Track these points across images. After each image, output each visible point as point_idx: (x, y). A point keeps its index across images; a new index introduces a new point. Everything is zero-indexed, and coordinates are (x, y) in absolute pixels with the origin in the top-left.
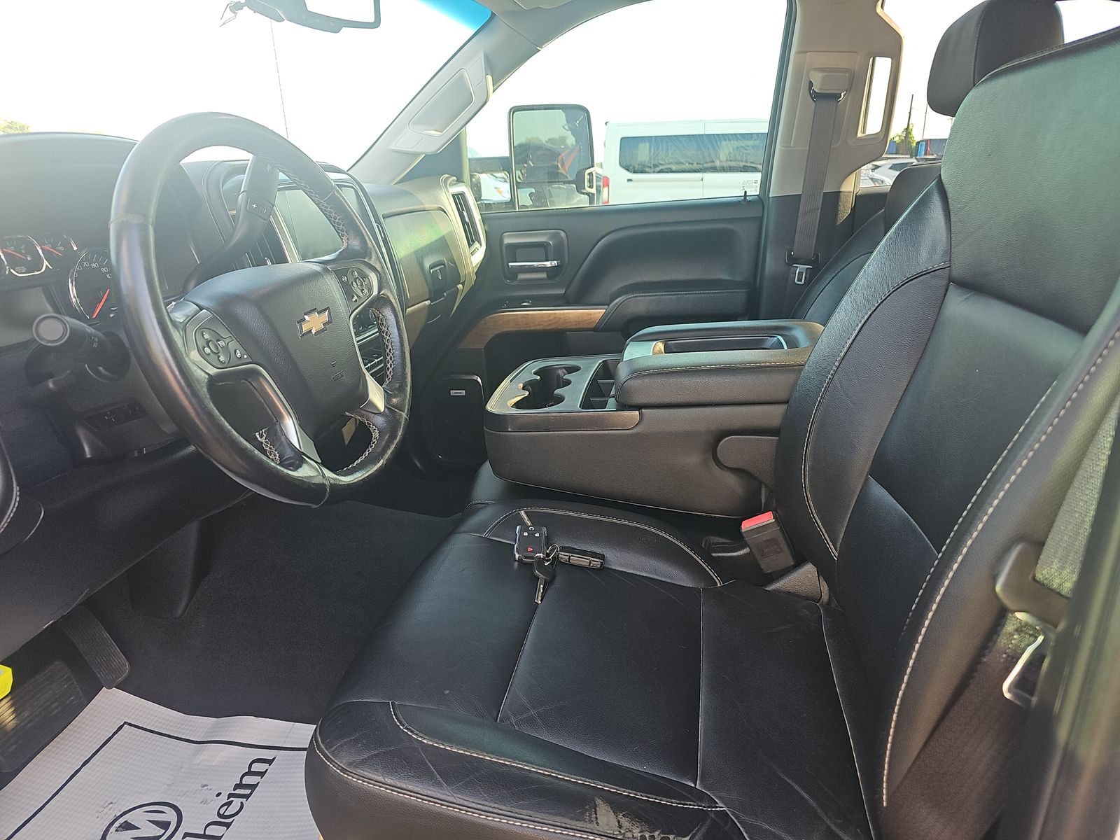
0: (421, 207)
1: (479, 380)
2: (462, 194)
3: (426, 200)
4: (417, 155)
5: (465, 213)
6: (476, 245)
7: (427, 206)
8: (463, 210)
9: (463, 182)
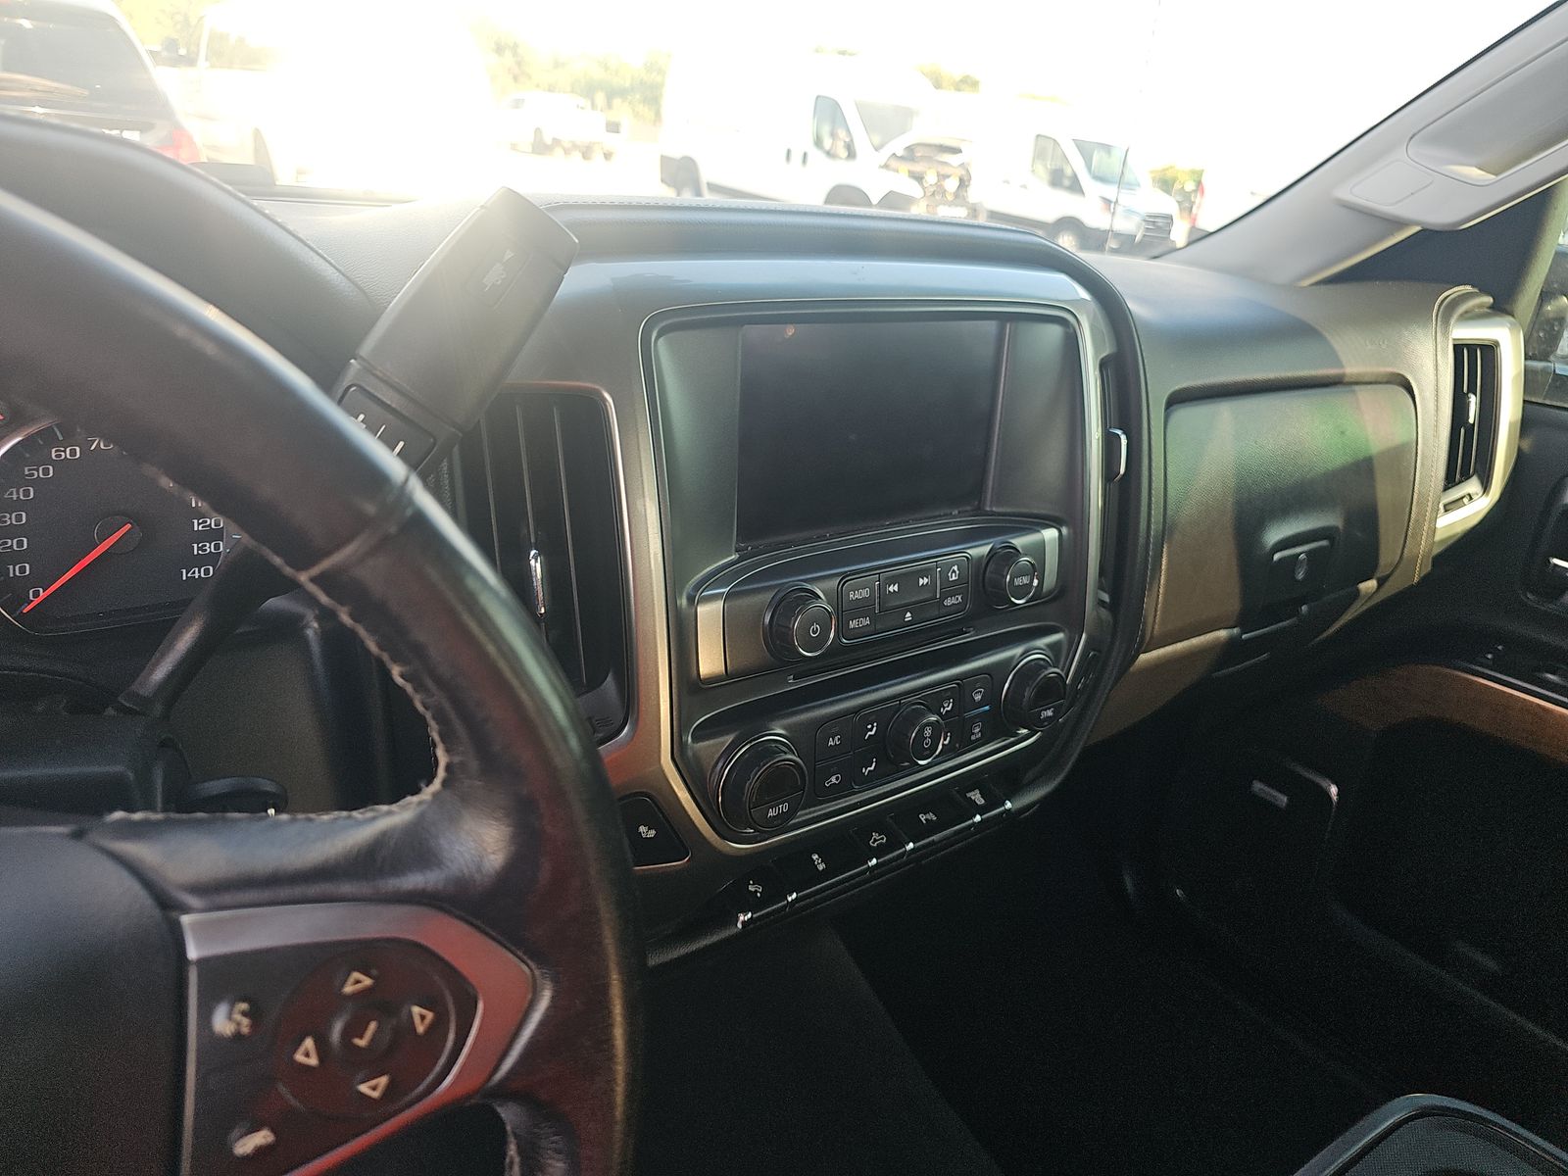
0: (1331, 371)
1: (1334, 790)
2: (1490, 350)
3: (1355, 355)
4: (1399, 224)
5: (1474, 401)
6: (1473, 486)
7: (1351, 369)
8: (1472, 389)
9: (1513, 316)
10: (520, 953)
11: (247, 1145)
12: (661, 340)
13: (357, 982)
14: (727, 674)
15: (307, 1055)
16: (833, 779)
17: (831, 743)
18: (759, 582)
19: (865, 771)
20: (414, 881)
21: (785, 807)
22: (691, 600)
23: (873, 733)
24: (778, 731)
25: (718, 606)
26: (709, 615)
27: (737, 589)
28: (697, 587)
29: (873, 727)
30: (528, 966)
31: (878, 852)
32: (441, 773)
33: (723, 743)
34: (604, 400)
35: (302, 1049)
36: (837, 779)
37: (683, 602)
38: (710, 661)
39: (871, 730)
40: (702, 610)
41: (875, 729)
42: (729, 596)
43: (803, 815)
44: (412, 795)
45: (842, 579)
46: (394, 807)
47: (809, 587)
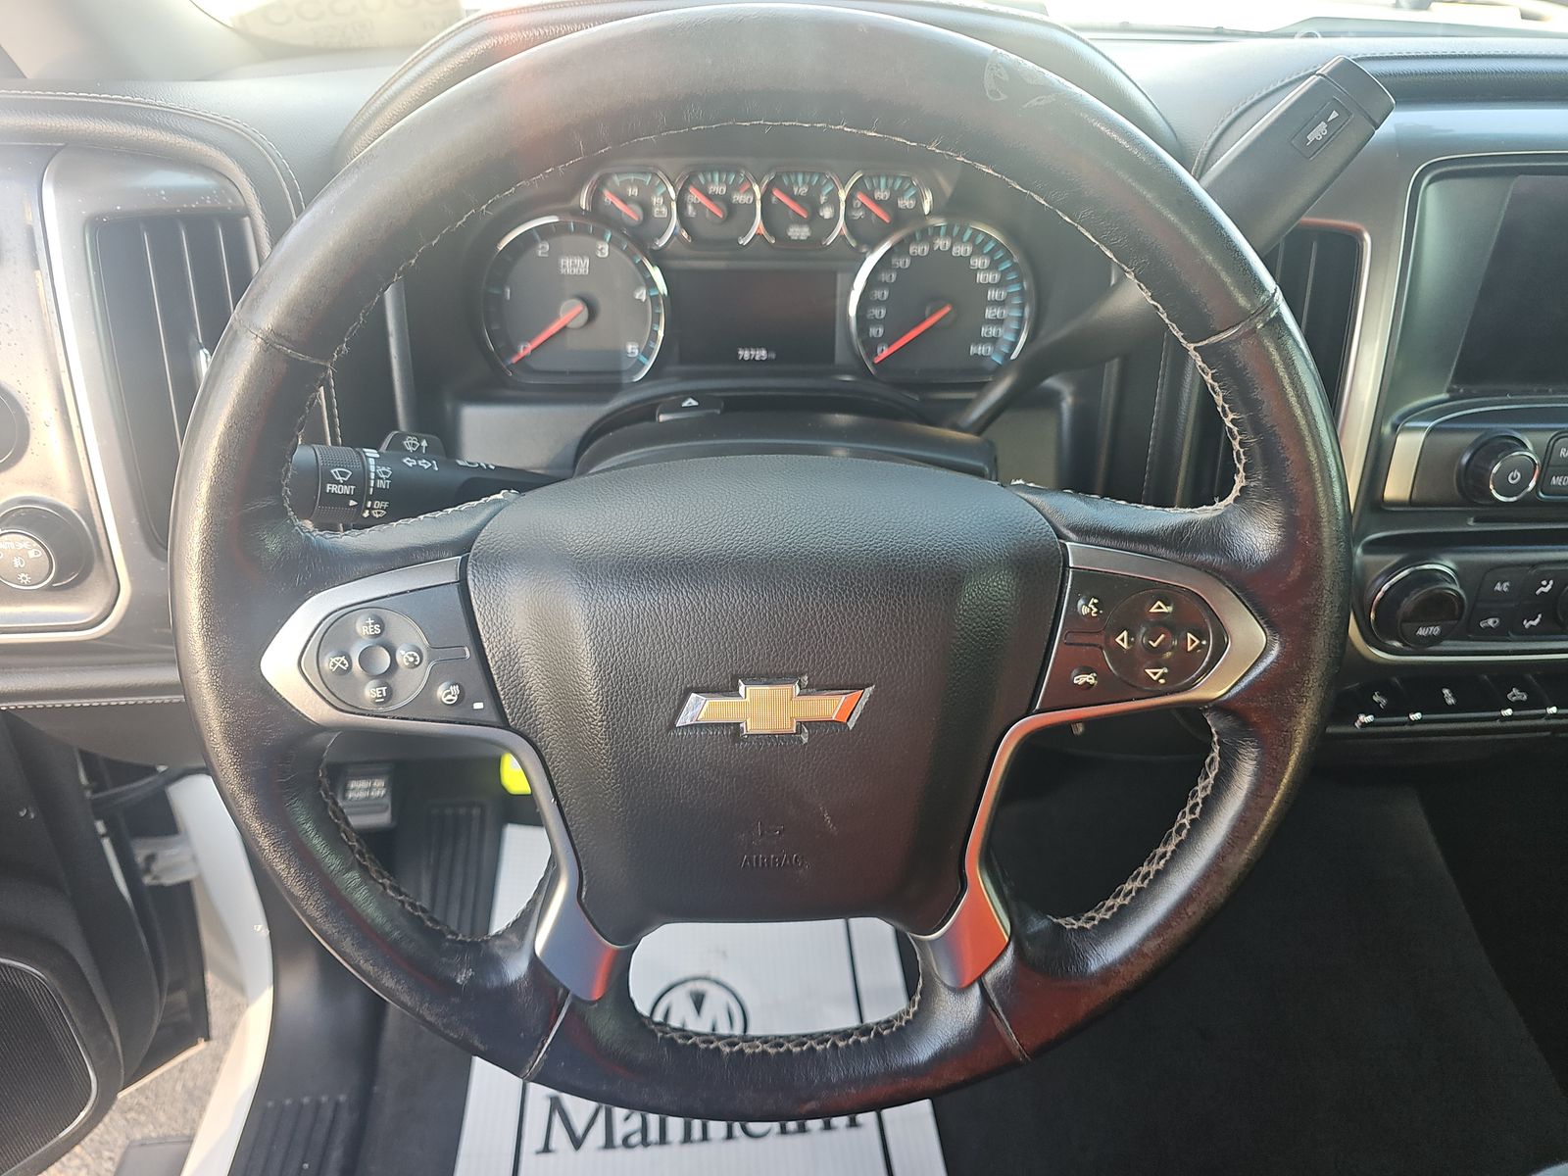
10: (1262, 622)
11: (1081, 679)
12: (1431, 187)
13: (1160, 608)
14: (1411, 502)
15: (1122, 640)
16: (1490, 622)
17: (1498, 587)
18: (1465, 422)
19: (1527, 624)
20: (1205, 557)
21: (1435, 630)
22: (1395, 427)
23: (1546, 590)
24: (1445, 565)
25: (1420, 438)
26: (1408, 446)
27: (1443, 426)
28: (1404, 417)
29: (1548, 583)
30: (1265, 633)
31: (1515, 706)
32: (1235, 492)
33: (1389, 562)
34: (1362, 239)
35: (1120, 637)
36: (1495, 622)
37: (1387, 429)
38: (1397, 487)
39: (1545, 586)
40: (1402, 440)
41: (1549, 587)
42: (1433, 430)
43: (1448, 645)
44: (1208, 505)
45: (1555, 435)
46: (1195, 510)
47: (1518, 435)
